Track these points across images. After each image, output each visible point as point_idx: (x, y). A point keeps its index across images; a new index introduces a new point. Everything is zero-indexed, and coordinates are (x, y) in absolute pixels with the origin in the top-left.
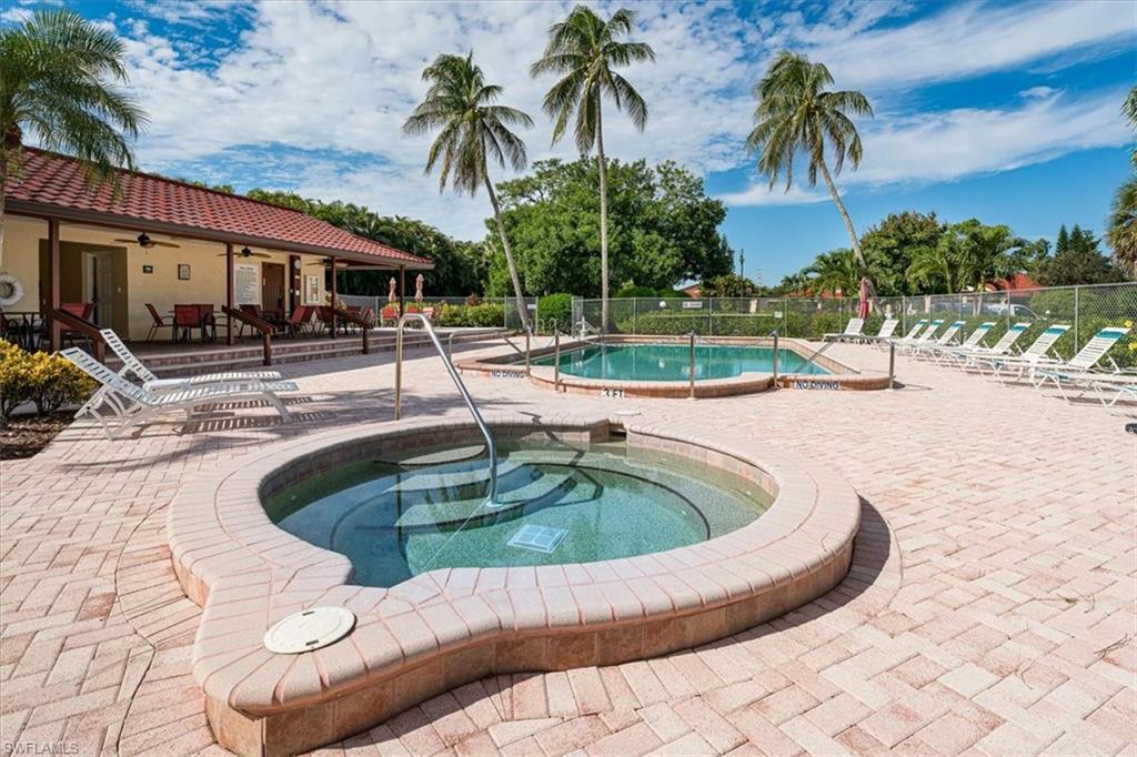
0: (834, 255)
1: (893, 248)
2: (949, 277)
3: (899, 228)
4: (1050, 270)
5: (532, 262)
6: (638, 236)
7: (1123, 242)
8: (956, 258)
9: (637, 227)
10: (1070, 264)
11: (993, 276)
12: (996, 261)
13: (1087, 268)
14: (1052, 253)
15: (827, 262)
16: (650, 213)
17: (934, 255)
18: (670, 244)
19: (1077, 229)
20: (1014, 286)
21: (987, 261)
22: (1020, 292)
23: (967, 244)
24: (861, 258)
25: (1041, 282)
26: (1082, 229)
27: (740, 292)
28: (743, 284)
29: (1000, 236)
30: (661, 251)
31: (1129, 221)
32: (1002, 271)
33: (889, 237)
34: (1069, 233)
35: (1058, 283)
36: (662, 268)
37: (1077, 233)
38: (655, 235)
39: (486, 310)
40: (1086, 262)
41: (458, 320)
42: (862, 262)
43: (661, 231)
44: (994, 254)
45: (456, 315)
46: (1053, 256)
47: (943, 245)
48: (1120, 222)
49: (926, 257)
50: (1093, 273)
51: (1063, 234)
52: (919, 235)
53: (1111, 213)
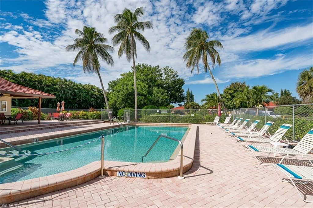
0: (211, 95)
1: (232, 93)
2: (248, 102)
3: (234, 87)
4: (279, 101)
5: (118, 97)
6: (155, 89)
7: (302, 91)
8: (250, 95)
9: (155, 86)
10: (284, 99)
11: (261, 102)
12: (262, 96)
13: (289, 100)
14: (279, 96)
15: (209, 97)
16: (159, 82)
17: (242, 95)
18: (166, 92)
19: (285, 90)
20: (268, 105)
21: (259, 97)
22: (270, 107)
23: (252, 91)
24: (220, 96)
25: (277, 104)
26: (287, 90)
27: (195, 107)
28: (196, 105)
29: (263, 88)
30: (162, 94)
31: (303, 84)
32: (264, 100)
33: (231, 90)
34: (284, 91)
35: (282, 104)
36: (162, 100)
37: (285, 91)
38: (160, 89)
39: (94, 114)
40: (288, 99)
41: (85, 117)
42: (220, 98)
43: (163, 88)
44: (262, 94)
45: (84, 115)
46: (280, 97)
47: (245, 91)
48: (301, 84)
49: (240, 95)
50: (291, 102)
51: (282, 91)
52: (240, 89)
53: (298, 82)
